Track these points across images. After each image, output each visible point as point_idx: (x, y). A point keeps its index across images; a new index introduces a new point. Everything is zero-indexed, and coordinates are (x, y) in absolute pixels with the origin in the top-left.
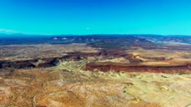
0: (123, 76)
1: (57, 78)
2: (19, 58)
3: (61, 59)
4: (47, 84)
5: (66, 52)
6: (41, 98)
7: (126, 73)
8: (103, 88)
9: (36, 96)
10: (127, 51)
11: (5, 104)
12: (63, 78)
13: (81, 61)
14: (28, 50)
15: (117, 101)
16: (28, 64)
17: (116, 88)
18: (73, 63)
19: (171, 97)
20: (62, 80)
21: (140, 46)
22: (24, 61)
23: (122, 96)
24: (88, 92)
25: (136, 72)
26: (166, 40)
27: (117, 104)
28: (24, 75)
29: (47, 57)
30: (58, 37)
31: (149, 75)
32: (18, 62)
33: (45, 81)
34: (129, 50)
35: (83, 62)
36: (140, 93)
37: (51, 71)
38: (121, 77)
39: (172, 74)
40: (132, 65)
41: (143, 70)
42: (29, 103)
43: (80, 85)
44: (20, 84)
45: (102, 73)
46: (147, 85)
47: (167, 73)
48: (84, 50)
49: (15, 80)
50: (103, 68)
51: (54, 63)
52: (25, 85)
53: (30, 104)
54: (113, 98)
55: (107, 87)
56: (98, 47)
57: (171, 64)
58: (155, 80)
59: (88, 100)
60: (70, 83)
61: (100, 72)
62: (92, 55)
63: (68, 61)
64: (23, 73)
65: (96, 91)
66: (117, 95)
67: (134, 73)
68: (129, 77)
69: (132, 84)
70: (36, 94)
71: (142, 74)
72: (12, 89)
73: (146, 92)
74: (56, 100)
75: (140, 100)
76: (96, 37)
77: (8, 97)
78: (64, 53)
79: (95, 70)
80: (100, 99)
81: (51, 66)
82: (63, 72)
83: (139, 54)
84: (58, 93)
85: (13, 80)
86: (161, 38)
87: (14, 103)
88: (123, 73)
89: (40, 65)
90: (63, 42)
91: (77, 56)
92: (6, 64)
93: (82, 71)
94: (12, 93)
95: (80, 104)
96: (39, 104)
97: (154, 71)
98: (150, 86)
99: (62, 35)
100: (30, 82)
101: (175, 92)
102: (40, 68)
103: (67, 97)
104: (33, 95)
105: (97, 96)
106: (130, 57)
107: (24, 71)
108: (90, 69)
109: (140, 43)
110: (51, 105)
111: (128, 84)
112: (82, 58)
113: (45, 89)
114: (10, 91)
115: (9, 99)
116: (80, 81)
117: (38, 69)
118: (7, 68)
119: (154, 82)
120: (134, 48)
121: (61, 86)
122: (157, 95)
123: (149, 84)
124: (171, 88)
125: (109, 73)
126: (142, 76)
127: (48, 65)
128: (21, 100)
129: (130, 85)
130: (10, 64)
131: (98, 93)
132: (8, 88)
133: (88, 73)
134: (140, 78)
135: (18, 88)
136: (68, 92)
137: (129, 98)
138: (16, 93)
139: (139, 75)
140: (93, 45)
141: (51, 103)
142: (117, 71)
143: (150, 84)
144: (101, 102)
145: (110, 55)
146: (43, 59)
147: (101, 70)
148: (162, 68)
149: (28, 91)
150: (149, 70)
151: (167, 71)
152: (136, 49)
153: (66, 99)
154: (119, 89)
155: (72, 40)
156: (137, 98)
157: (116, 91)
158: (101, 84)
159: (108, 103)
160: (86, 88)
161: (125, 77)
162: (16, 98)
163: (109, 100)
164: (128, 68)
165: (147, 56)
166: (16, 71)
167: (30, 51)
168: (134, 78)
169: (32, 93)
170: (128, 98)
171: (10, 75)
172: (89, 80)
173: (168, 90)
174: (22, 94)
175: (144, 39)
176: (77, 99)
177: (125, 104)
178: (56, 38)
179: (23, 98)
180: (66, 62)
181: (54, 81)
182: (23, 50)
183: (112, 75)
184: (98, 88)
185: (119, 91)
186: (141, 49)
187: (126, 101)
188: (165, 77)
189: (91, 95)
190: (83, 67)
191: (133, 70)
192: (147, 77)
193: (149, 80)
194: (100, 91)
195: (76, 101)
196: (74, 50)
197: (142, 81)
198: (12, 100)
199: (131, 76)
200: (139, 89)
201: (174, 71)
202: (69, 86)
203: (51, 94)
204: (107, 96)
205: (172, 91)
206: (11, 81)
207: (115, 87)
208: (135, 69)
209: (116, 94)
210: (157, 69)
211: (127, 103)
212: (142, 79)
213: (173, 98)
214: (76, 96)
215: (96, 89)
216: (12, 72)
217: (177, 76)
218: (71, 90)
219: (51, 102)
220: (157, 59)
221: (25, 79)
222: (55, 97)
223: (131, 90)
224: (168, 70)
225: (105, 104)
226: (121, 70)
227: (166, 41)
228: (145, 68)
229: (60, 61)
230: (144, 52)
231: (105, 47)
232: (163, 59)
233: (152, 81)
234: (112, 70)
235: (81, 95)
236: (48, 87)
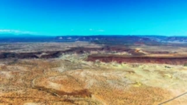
0: (125, 66)
1: (58, 65)
2: (23, 51)
3: (64, 52)
4: (48, 70)
5: (70, 47)
6: (40, 81)
7: (127, 63)
8: (104, 74)
9: (35, 79)
10: (130, 47)
11: (4, 84)
12: (64, 66)
13: (83, 54)
14: (33, 45)
15: (117, 84)
16: (32, 56)
17: (117, 74)
18: (76, 56)
19: (174, 83)
20: (63, 67)
21: (144, 43)
22: (28, 53)
23: (123, 81)
24: (88, 77)
25: (138, 62)
27: (117, 87)
29: (51, 50)
30: (63, 37)
31: (152, 66)
32: (22, 54)
33: (46, 68)
34: (133, 46)
35: (85, 55)
36: (142, 79)
37: (53, 61)
38: (123, 67)
39: (176, 65)
40: (135, 56)
41: (145, 61)
42: (28, 83)
43: (80, 71)
44: (22, 70)
45: (104, 63)
46: (149, 73)
47: (171, 64)
48: (88, 46)
49: (18, 67)
50: (105, 59)
51: (57, 55)
52: (26, 70)
53: (29, 85)
54: (113, 82)
55: (108, 74)
56: (101, 44)
57: (174, 56)
58: (157, 69)
59: (88, 82)
60: (71, 70)
61: (101, 63)
62: (95, 49)
63: (71, 54)
64: (26, 62)
65: (96, 76)
66: (118, 80)
67: (137, 64)
68: (131, 67)
69: (133, 72)
70: (35, 78)
71: (145, 64)
72: (13, 73)
73: (148, 78)
74: (55, 82)
75: (142, 84)
76: (100, 37)
77: (8, 78)
78: (68, 47)
79: (97, 61)
80: (99, 82)
81: (54, 57)
82: (65, 61)
83: (143, 49)
84: (57, 77)
85: (15, 67)
86: (165, 38)
87: (13, 83)
88: (125, 63)
89: (43, 57)
90: (68, 40)
91: (80, 51)
92: (10, 55)
93: (84, 62)
94: (12, 76)
95: (79, 86)
96: (38, 85)
97: (157, 62)
98: (152, 74)
99: (68, 35)
100: (32, 69)
101: (179, 79)
102: (43, 59)
103: (66, 80)
104: (33, 78)
105: (97, 80)
106: (133, 51)
107: (27, 60)
108: (92, 59)
109: (144, 41)
110: (49, 85)
111: (130, 72)
112: (85, 52)
113: (46, 74)
114: (11, 75)
115: (8, 81)
116: (80, 68)
117: (41, 59)
118: (11, 57)
119: (157, 71)
120: (137, 44)
121: (62, 71)
122: (159, 81)
124: (175, 76)
125: (111, 64)
126: (145, 66)
127: (51, 56)
128: (20, 81)
129: (132, 73)
130: (14, 55)
131: (98, 78)
132: (9, 72)
133: (90, 63)
134: (142, 68)
135: (19, 73)
136: (68, 76)
137: (130, 83)
138: (17, 76)
139: (141, 65)
140: (97, 42)
141: (49, 84)
142: (119, 61)
143: (153, 72)
144: (100, 85)
145: (113, 50)
146: (46, 52)
147: (103, 61)
148: (165, 60)
149: (29, 75)
150: (151, 61)
151: (171, 62)
152: (139, 45)
153: (65, 82)
154: (120, 75)
155: (76, 39)
156: (138, 82)
157: (117, 77)
158: (102, 71)
159: (108, 86)
160: (87, 74)
161: (128, 67)
162: (15, 80)
163: (109, 83)
164: (130, 59)
165: (149, 51)
166: (20, 60)
167: (35, 46)
168: (136, 68)
169: (32, 77)
170: (128, 82)
171: (13, 63)
172: (90, 68)
173: (172, 78)
174: (22, 77)
175: (147, 39)
176: (76, 82)
177: (125, 87)
178: (61, 38)
179: (22, 80)
180: (69, 55)
181: (55, 68)
182: (28, 45)
183: (114, 65)
184: (99, 74)
185: (120, 76)
186: (144, 45)
187: (127, 85)
188: (168, 67)
189: (91, 78)
190: (84, 59)
191: (136, 61)
192: (149, 67)
193: (152, 69)
194: (100, 76)
195: (75, 84)
196: (78, 46)
197: (144, 70)
198: (12, 81)
199: (133, 66)
200: (141, 76)
201: (178, 62)
202: (70, 73)
203: (50, 78)
204: (107, 81)
205: (175, 78)
206: (12, 68)
207: (116, 74)
208: (137, 60)
209: (116, 79)
210: (160, 60)
211: (128, 86)
213: (177, 84)
214: (76, 79)
216: (15, 60)
217: (182, 66)
218: (72, 75)
219: (50, 83)
220: (160, 53)
221: (27, 67)
222: (55, 80)
223: (133, 77)
225: (104, 87)
226: (123, 61)
227: (171, 41)
228: (148, 60)
229: (63, 54)
230: (148, 48)
231: (108, 44)
232: (167, 53)
233: (155, 69)
234: (114, 61)
235: (81, 79)
236: (49, 73)
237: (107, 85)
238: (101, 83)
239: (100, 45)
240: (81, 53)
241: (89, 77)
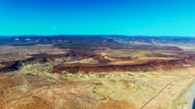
0: (93, 76)
1: (20, 83)
3: (24, 62)
4: (8, 90)
5: (30, 54)
7: (95, 73)
8: (72, 90)
10: (95, 52)
12: (27, 83)
13: (47, 63)
15: (87, 102)
18: (39, 66)
19: (137, 93)
20: (27, 86)
21: (108, 46)
23: (92, 97)
24: (56, 96)
25: (105, 71)
27: (87, 106)
29: (7, 60)
30: (20, 38)
31: (117, 74)
33: (5, 88)
34: (98, 51)
35: (50, 65)
36: (110, 92)
37: (12, 76)
38: (91, 78)
39: (138, 72)
40: (101, 65)
41: (111, 70)
43: (47, 89)
45: (71, 74)
46: (115, 84)
47: (133, 71)
48: (51, 51)
50: (72, 69)
51: (16, 67)
54: (82, 100)
55: (76, 89)
56: (66, 48)
57: (136, 63)
58: (122, 79)
59: (57, 104)
60: (36, 87)
61: (68, 74)
62: (59, 56)
63: (33, 64)
65: (65, 94)
66: (87, 96)
67: (103, 73)
68: (99, 78)
69: (101, 84)
71: (110, 73)
73: (115, 90)
75: (110, 99)
76: (63, 38)
78: (28, 55)
79: (64, 72)
80: (69, 102)
81: (13, 70)
82: (27, 76)
83: (107, 54)
84: (21, 100)
86: (127, 39)
88: (92, 73)
90: (26, 43)
91: (44, 58)
93: (48, 74)
97: (121, 70)
98: (118, 85)
99: (25, 35)
101: (140, 88)
103: (32, 104)
105: (66, 99)
108: (58, 71)
109: (108, 43)
111: (97, 84)
112: (48, 60)
113: (6, 96)
116: (46, 85)
120: (102, 48)
121: (26, 91)
122: (125, 93)
123: (117, 82)
124: (137, 85)
125: (78, 75)
126: (111, 75)
127: (9, 69)
129: (99, 85)
131: (67, 96)
133: (56, 76)
134: (109, 78)
136: (34, 97)
137: (99, 98)
139: (107, 74)
140: (60, 46)
142: (86, 72)
143: (119, 83)
144: (71, 105)
145: (79, 56)
147: (70, 72)
148: (128, 67)
150: (117, 69)
151: (133, 69)
152: (104, 49)
153: (32, 106)
154: (88, 90)
155: (37, 41)
156: (106, 97)
157: (86, 93)
158: (70, 86)
159: (77, 106)
160: (54, 92)
161: (95, 77)
163: (79, 102)
164: (97, 68)
165: (114, 56)
168: (103, 78)
170: (98, 98)
172: (57, 83)
173: (134, 87)
175: (111, 40)
176: (44, 105)
177: (95, 104)
178: (18, 39)
180: (30, 65)
181: (17, 87)
183: (81, 77)
184: (67, 91)
185: (89, 92)
186: (108, 49)
187: (96, 101)
188: (131, 75)
189: (60, 98)
190: (50, 70)
191: (102, 70)
192: (115, 76)
193: (117, 79)
194: (69, 94)
195: (43, 107)
196: (40, 52)
197: (111, 80)
199: (100, 76)
200: (108, 88)
201: (139, 69)
202: (35, 92)
203: (14, 102)
204: (77, 99)
205: (138, 88)
207: (85, 88)
208: (104, 69)
210: (124, 68)
211: (98, 103)
212: (111, 79)
213: (139, 95)
214: (43, 101)
215: (65, 92)
217: (142, 73)
218: (37, 95)
220: (124, 59)
222: (19, 104)
223: (101, 90)
225: (75, 107)
226: (90, 71)
227: (131, 41)
228: (113, 68)
229: (23, 64)
230: (112, 52)
231: (73, 48)
232: (129, 58)
234: (81, 71)
235: (49, 100)
236: (9, 94)
237: (77, 104)
238: (71, 102)
239: (65, 50)
240: (44, 62)
241: (58, 96)
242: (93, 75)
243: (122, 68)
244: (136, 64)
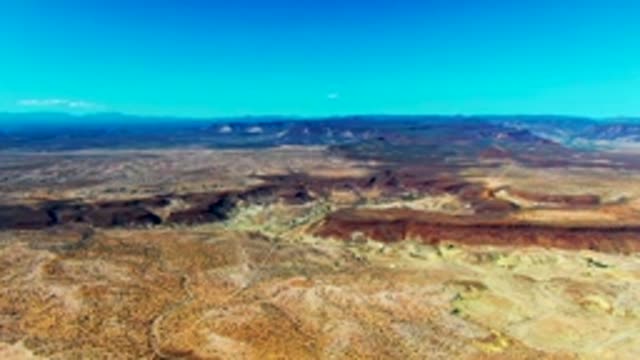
0: (452, 256)
1: (229, 258)
2: (109, 191)
3: (241, 196)
4: (196, 277)
5: (260, 173)
6: (177, 325)
7: (460, 247)
8: (382, 298)
9: (160, 318)
10: (464, 173)
11: (63, 339)
12: (248, 261)
13: (308, 205)
14: (136, 167)
15: (427, 343)
16: (137, 213)
17: (427, 298)
18: (282, 212)
19: (622, 335)
20: (246, 268)
21: (512, 155)
22: (127, 204)
23: (448, 327)
24: (330, 310)
25: (495, 244)
26: (603, 134)
27: (429, 354)
28: (126, 248)
29: (198, 188)
30: (233, 125)
31: (544, 259)
32: (105, 205)
33: (190, 270)
34: (474, 171)
35: (316, 209)
36: (511, 317)
37: (209, 236)
38: (445, 261)
39: (627, 253)
40: (481, 220)
41: (520, 239)
42: (139, 338)
43: (304, 284)
44: (113, 276)
45: (380, 245)
46: (534, 290)
47: (607, 251)
48: (320, 167)
49: (97, 263)
50: (383, 228)
51: (221, 210)
52: (126, 279)
53: (142, 344)
54: (413, 334)
55: (394, 295)
56: (366, 158)
57: (620, 219)
58: (561, 275)
59: (332, 334)
60: (272, 277)
61: (371, 243)
62: (346, 183)
63: (267, 204)
64: (121, 242)
65: (357, 308)
66: (430, 322)
67: (491, 249)
68: (473, 263)
69: (480, 286)
70: (160, 312)
71: (517, 252)
72: (86, 293)
73: (531, 314)
74: (226, 333)
75: (511, 342)
76: (358, 124)
77: (74, 317)
78: (253, 176)
79: (356, 235)
80: (369, 334)
81: (211, 221)
82: (249, 240)
83: (509, 182)
84: (231, 309)
85: (90, 265)
86: (588, 128)
87: (92, 336)
88: (451, 247)
89: (176, 217)
90: (249, 140)
91: (297, 189)
92: (68, 213)
93: (310, 240)
94: (86, 307)
95: (304, 347)
96: (171, 345)
97: (560, 242)
98: (546, 296)
99: (249, 118)
100: (144, 271)
101: (634, 317)
102: (177, 226)
103: (261, 325)
104: (151, 313)
105: (361, 323)
106: (476, 193)
107: (123, 234)
108: (340, 231)
109: (512, 145)
110: (208, 347)
111: (467, 285)
112: (311, 194)
113: (191, 295)
114: (81, 300)
115: (77, 326)
116: (303, 272)
117: (169, 229)
118: (72, 223)
119: (561, 280)
120: (489, 161)
121: (244, 285)
122: (570, 327)
123: (542, 287)
124: (622, 304)
125: (402, 248)
126: (518, 258)
127: (201, 217)
128: (114, 328)
130: (79, 212)
131: (363, 315)
132: (76, 288)
133: (332, 245)
134: (511, 267)
135: (104, 290)
136: (264, 306)
137: (471, 335)
138: (100, 304)
139: (505, 255)
140: (350, 152)
141: (208, 342)
142: (429, 238)
143: (547, 288)
144: (374, 344)
145: (407, 185)
146: (184, 198)
147: (377, 236)
148: (588, 234)
149: (137, 300)
150: (541, 239)
151: (605, 242)
152: (495, 166)
153: (258, 330)
154: (434, 300)
155: (281, 134)
156: (498, 334)
157: (426, 310)
158: (376, 281)
159: (397, 349)
160: (325, 296)
161: (459, 262)
162: (98, 320)
163: (401, 338)
164: (467, 231)
165: (534, 191)
166: (101, 234)
167: (145, 170)
168: (489, 265)
169: (150, 308)
170: (467, 332)
171: (80, 245)
172: (336, 269)
173: (610, 311)
174: (117, 308)
175: (525, 132)
176: (294, 332)
177: (457, 353)
178: (227, 129)
179: (119, 322)
180: (260, 208)
181: (220, 271)
182: (121, 167)
183: (412, 255)
184: (366, 297)
185: (437, 308)
186: (512, 166)
187: (460, 344)
188: (599, 265)
189: (343, 318)
190: (314, 226)
191: (488, 237)
192: (534, 263)
193: (542, 274)
194: (371, 307)
195: (289, 339)
196: (288, 169)
197: (516, 276)
198: (86, 327)
199: (479, 259)
200: (504, 303)
201: (632, 244)
202: (269, 289)
203: (210, 313)
204: (396, 326)
205: (623, 314)
206: (81, 267)
207: (424, 295)
208: (493, 235)
209: (426, 320)
210: (571, 236)
211: (466, 352)
212: (516, 271)
213: (629, 340)
214: (291, 321)
215: (358, 300)
216: (86, 236)
218: (275, 300)
219: (209, 338)
220: (570, 202)
221: (128, 262)
222: (223, 323)
223: (477, 306)
224: (609, 239)
225: (387, 353)
226: (445, 238)
227: (605, 138)
228: (529, 233)
229: (240, 202)
230: (526, 177)
231: (389, 159)
232: (593, 202)
233: (553, 276)
234: (413, 237)
235: (309, 319)
236: (200, 289)
237: (394, 345)
238: (375, 336)
239: (362, 163)
240: (299, 199)
241: (335, 309)
242: (452, 253)
243: (562, 237)
244: (621, 224)
